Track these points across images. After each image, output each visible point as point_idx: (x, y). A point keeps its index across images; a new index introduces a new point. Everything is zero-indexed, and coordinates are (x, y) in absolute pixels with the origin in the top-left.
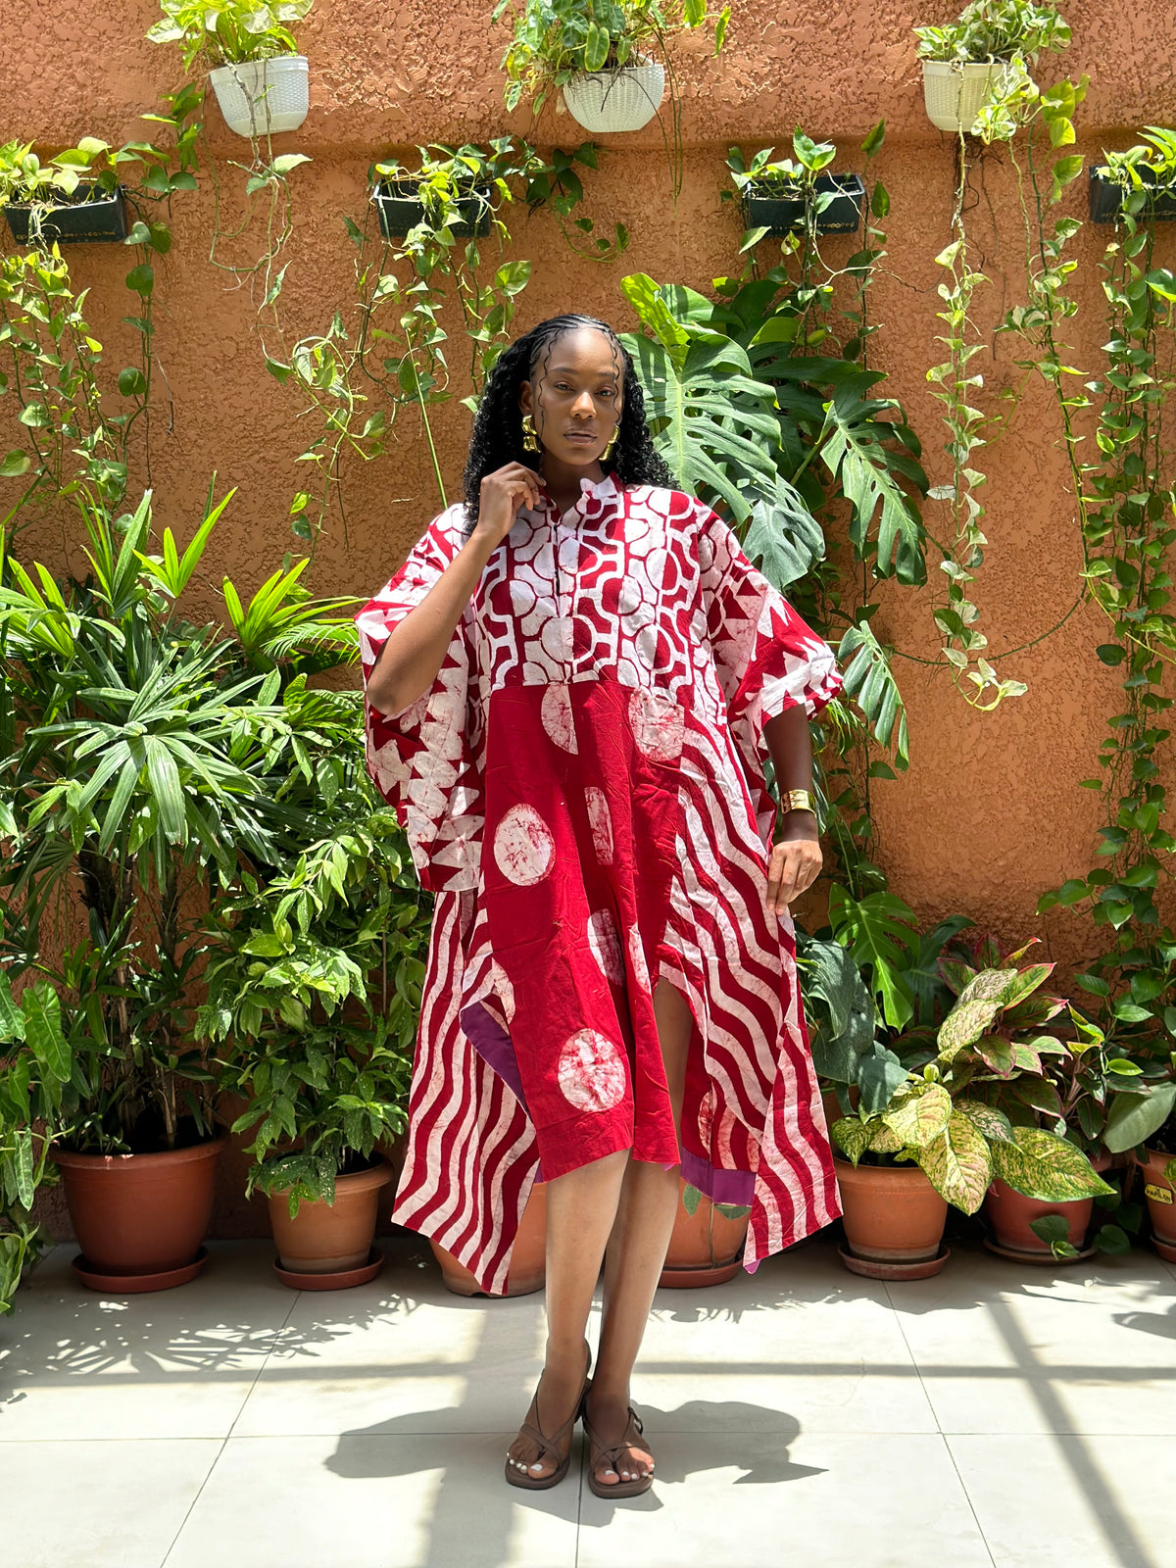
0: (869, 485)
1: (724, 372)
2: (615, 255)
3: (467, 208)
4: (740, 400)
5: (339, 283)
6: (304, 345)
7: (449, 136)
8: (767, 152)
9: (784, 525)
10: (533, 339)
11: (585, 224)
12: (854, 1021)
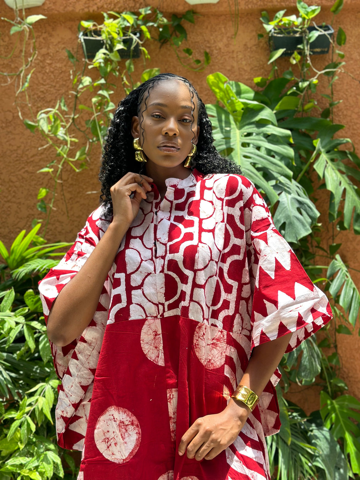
0: (338, 183)
1: (262, 123)
2: (203, 68)
3: (127, 42)
4: (270, 138)
5: (64, 83)
6: (44, 113)
7: (119, 8)
8: (282, 13)
9: (297, 205)
10: (141, 89)
11: (188, 51)
12: (337, 474)
